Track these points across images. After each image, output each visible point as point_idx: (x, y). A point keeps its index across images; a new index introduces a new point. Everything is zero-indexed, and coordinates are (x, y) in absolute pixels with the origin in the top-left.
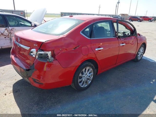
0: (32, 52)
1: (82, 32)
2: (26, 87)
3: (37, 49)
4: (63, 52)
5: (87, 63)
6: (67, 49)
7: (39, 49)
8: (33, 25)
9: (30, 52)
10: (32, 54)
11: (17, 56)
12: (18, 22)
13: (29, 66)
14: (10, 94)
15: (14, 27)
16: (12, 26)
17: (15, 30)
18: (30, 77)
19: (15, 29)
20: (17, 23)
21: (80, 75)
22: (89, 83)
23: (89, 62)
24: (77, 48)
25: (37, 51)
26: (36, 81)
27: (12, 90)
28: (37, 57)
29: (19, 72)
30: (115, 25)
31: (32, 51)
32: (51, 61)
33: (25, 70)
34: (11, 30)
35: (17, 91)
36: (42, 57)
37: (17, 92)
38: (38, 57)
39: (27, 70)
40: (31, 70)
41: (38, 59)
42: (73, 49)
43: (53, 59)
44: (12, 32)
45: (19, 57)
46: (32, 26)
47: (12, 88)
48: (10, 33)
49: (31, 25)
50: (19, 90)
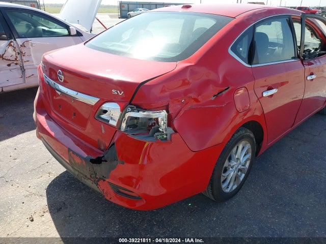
0: (105, 112)
1: (232, 49)
2: (80, 194)
3: (124, 104)
4: (189, 106)
5: (242, 132)
6: (200, 98)
7: (130, 104)
8: (74, 32)
9: (97, 110)
10: (104, 116)
11: (53, 115)
12: (35, 26)
13: (94, 148)
14: (43, 218)
15: (29, 39)
16: (23, 36)
17: (32, 46)
18: (105, 180)
19: (30, 44)
20: (33, 27)
21: (226, 164)
22: (241, 179)
23: (246, 129)
24: (224, 93)
25: (123, 110)
26: (120, 190)
27: (47, 204)
28: (124, 125)
29: (64, 162)
30: (297, 27)
31: (104, 109)
32: (165, 137)
33: (85, 159)
34: (21, 46)
35: (61, 208)
36: (137, 126)
37: (59, 210)
38: (128, 126)
39: (92, 161)
40: (106, 161)
41: (126, 131)
42: (213, 98)
43: (170, 130)
44: (24, 50)
45: (59, 119)
46: (72, 34)
47: (46, 199)
48: (20, 53)
49: (69, 32)
50: (64, 204)
